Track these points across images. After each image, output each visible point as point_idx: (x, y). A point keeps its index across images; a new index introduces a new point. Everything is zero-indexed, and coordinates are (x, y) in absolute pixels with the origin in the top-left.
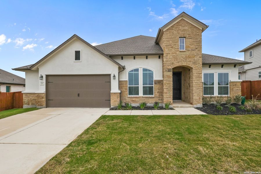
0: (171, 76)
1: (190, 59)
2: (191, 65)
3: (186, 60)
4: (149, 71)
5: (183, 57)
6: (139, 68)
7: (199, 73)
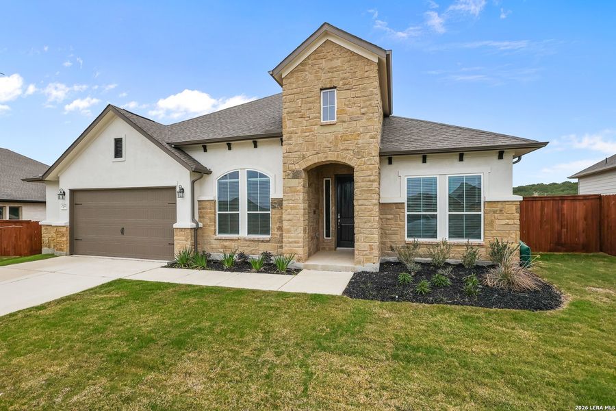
0: (298, 188)
1: (346, 145)
2: (350, 159)
3: (336, 146)
4: (262, 176)
5: (329, 139)
6: (239, 170)
7: (370, 181)
